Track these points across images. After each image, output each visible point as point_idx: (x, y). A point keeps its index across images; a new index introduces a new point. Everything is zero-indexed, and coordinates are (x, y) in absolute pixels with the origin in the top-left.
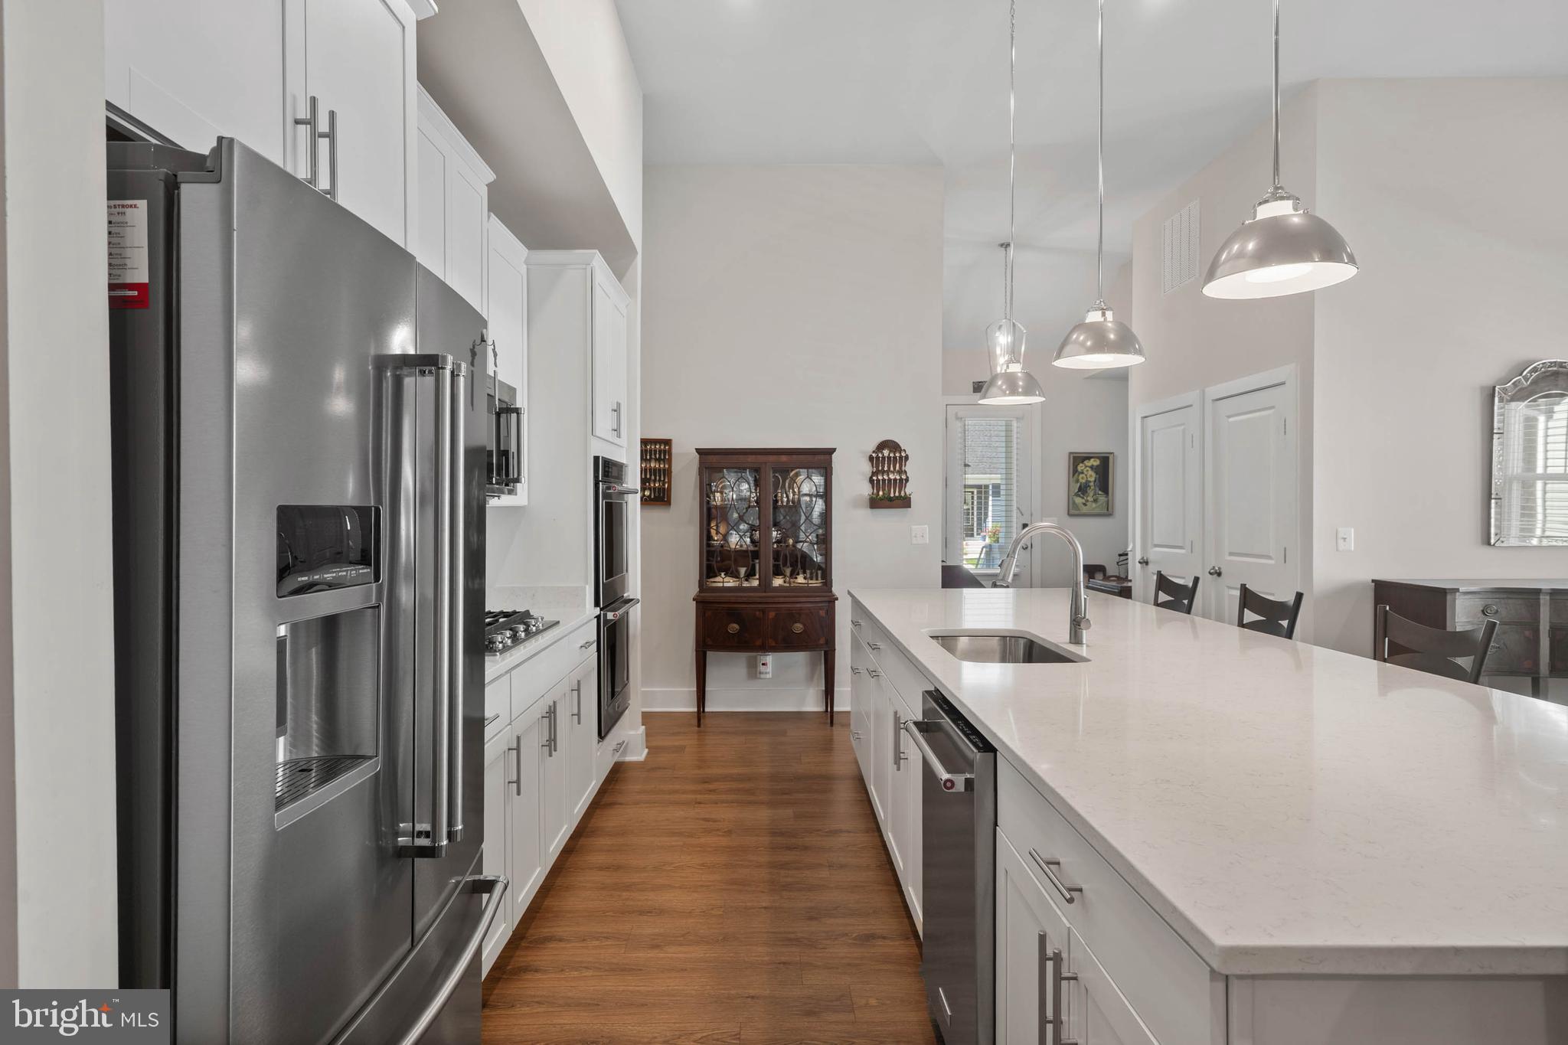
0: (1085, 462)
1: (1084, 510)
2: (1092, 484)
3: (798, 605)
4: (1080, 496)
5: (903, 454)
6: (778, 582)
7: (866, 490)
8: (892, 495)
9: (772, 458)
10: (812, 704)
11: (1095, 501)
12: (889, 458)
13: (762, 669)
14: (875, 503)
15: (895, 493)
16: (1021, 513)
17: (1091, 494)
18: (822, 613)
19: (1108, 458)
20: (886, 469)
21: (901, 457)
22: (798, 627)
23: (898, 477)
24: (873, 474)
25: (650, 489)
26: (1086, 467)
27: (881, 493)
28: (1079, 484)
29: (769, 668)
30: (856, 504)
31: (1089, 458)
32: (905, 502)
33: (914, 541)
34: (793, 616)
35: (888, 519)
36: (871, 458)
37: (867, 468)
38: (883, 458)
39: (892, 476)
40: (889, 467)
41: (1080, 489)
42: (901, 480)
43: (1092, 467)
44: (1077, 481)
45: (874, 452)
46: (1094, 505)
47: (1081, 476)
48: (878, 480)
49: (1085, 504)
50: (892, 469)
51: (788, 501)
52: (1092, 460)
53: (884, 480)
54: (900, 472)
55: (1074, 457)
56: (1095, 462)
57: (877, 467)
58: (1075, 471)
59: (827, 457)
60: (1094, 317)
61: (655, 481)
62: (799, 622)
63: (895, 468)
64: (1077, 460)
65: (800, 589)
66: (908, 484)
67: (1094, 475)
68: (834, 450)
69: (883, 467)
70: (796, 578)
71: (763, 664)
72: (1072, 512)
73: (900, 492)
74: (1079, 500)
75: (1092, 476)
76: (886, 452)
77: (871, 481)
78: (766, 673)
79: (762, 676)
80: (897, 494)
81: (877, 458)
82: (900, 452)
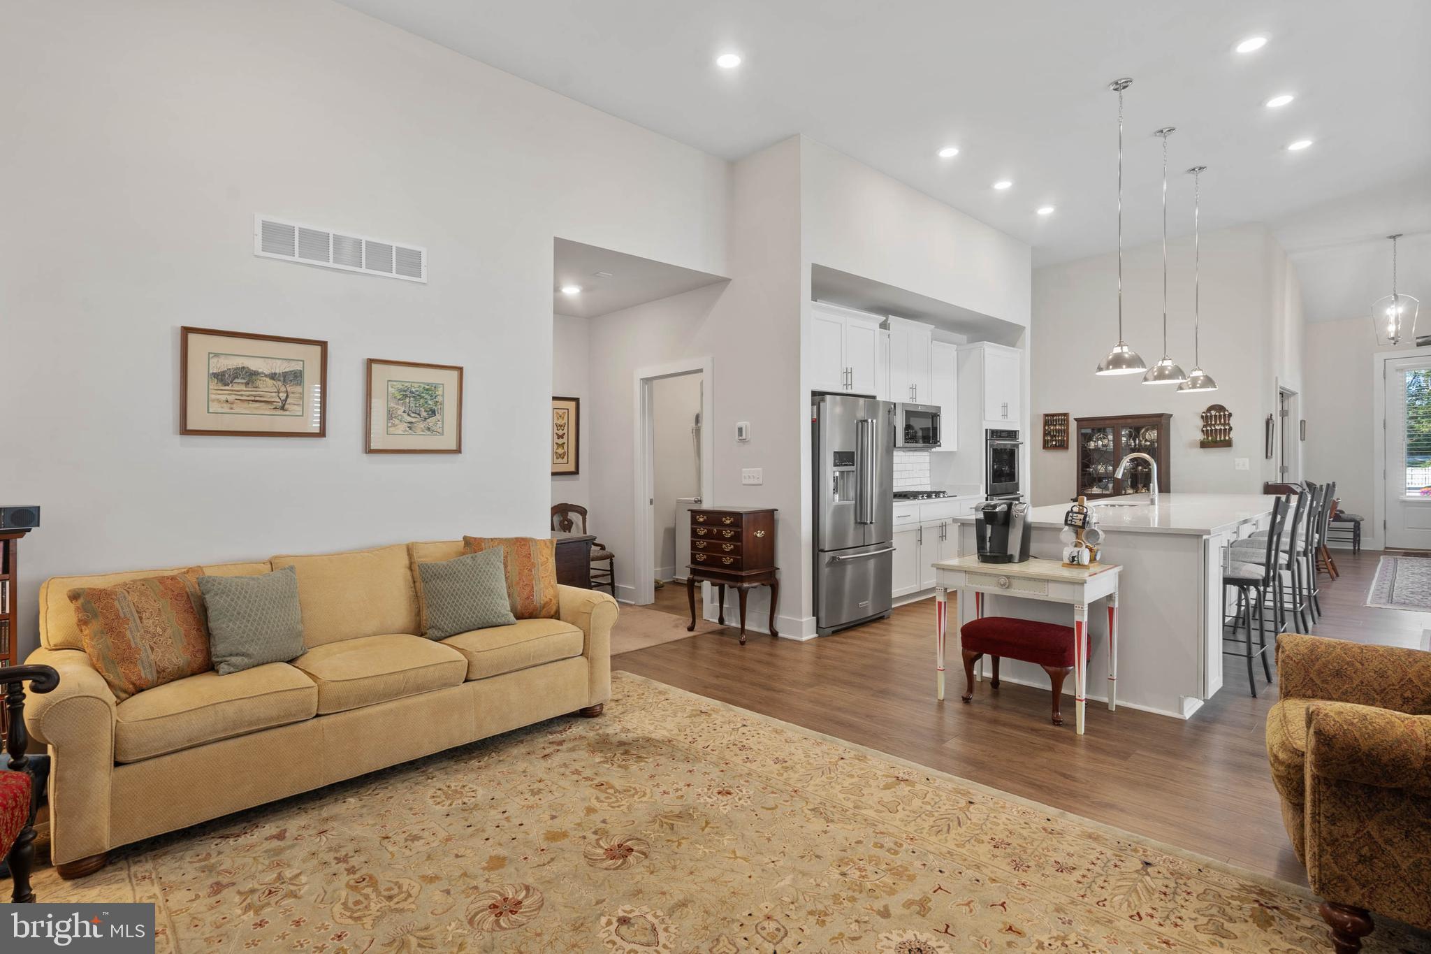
5: (1226, 413)
7: (1200, 436)
8: (1218, 439)
9: (1120, 421)
12: (1216, 416)
14: (1204, 445)
15: (1220, 437)
20: (1213, 423)
21: (1225, 415)
23: (1223, 428)
24: (1204, 426)
25: (1056, 441)
27: (1210, 438)
30: (1191, 445)
32: (1228, 444)
33: (1237, 468)
35: (1215, 456)
36: (1202, 417)
37: (1201, 423)
38: (1211, 416)
39: (1217, 427)
40: (1216, 422)
42: (1226, 429)
45: (1205, 412)
48: (1207, 431)
50: (1218, 422)
51: (1135, 445)
53: (1212, 430)
57: (1207, 422)
59: (1165, 419)
61: (1058, 436)
63: (1220, 421)
66: (1231, 433)
68: (1170, 414)
69: (1211, 421)
73: (1225, 437)
76: (1214, 412)
77: (1203, 431)
80: (1222, 438)
81: (1207, 416)
82: (1224, 412)
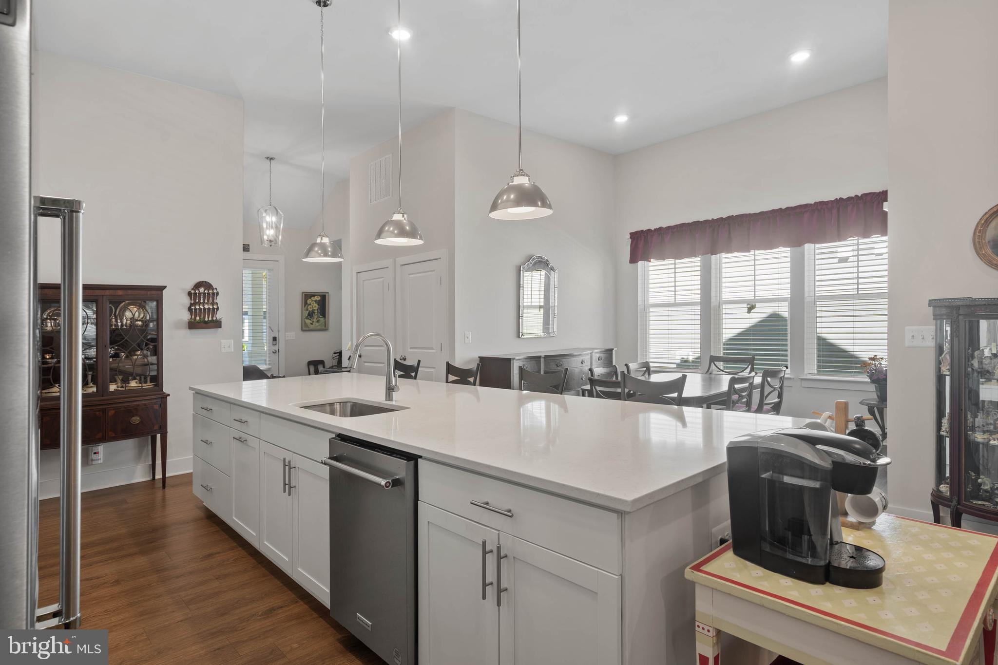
0: (312, 298)
1: (312, 327)
2: (316, 311)
3: (135, 403)
4: (309, 319)
5: (215, 291)
6: (113, 387)
7: (186, 316)
8: (206, 319)
9: (108, 292)
10: (140, 475)
11: (318, 321)
12: (204, 293)
13: (94, 457)
14: (193, 325)
15: (208, 318)
16: (272, 330)
17: (316, 317)
18: (156, 407)
19: (325, 295)
20: (202, 301)
22: (136, 420)
23: (211, 307)
24: (191, 305)
26: (312, 301)
27: (198, 318)
28: (308, 312)
29: (101, 455)
30: (177, 326)
31: (314, 296)
32: (217, 324)
33: (223, 350)
34: (131, 412)
35: (203, 338)
36: (190, 294)
37: (187, 301)
38: (200, 294)
39: (206, 306)
40: (204, 300)
41: (309, 315)
42: (213, 309)
43: (316, 301)
44: (307, 310)
45: (192, 289)
46: (317, 324)
47: (309, 306)
48: (196, 309)
49: (312, 324)
50: (206, 301)
51: (122, 325)
52: (316, 297)
53: (200, 309)
54: (213, 304)
55: (305, 295)
56: (318, 298)
57: (195, 299)
58: (306, 303)
59: (159, 292)
60: (397, 217)
62: (136, 415)
63: (208, 301)
64: (307, 296)
65: (134, 391)
66: (218, 312)
67: (317, 306)
68: (165, 287)
69: (199, 300)
70: (129, 383)
71: (95, 453)
72: (304, 328)
73: (212, 317)
74: (308, 321)
75: (316, 306)
76: (202, 290)
77: (190, 309)
78: (98, 460)
79: (94, 463)
80: (210, 319)
81: (195, 294)
82: (213, 290)
